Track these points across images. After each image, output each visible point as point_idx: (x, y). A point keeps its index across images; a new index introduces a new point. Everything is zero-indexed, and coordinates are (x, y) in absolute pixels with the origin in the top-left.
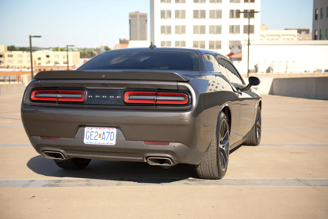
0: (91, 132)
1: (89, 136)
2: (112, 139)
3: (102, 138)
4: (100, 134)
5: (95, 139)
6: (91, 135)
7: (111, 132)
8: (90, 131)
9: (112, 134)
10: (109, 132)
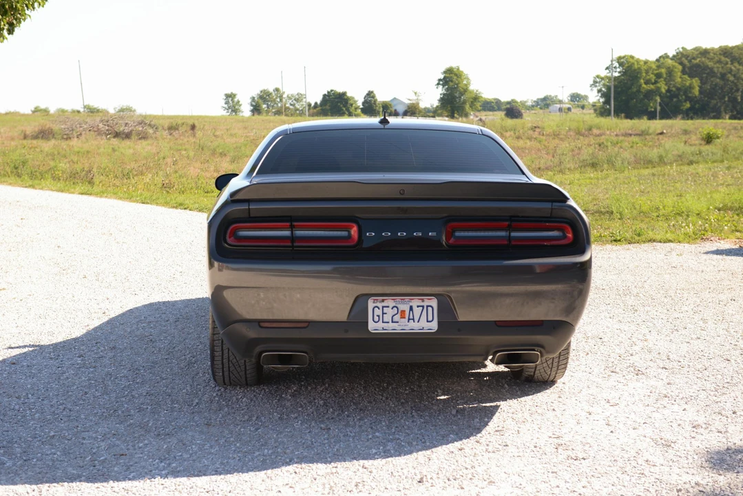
0: (383, 307)
1: (378, 316)
2: (430, 319)
3: (409, 319)
4: (403, 312)
5: (392, 322)
6: (383, 314)
7: (427, 306)
8: (380, 305)
9: (430, 309)
10: (423, 307)
